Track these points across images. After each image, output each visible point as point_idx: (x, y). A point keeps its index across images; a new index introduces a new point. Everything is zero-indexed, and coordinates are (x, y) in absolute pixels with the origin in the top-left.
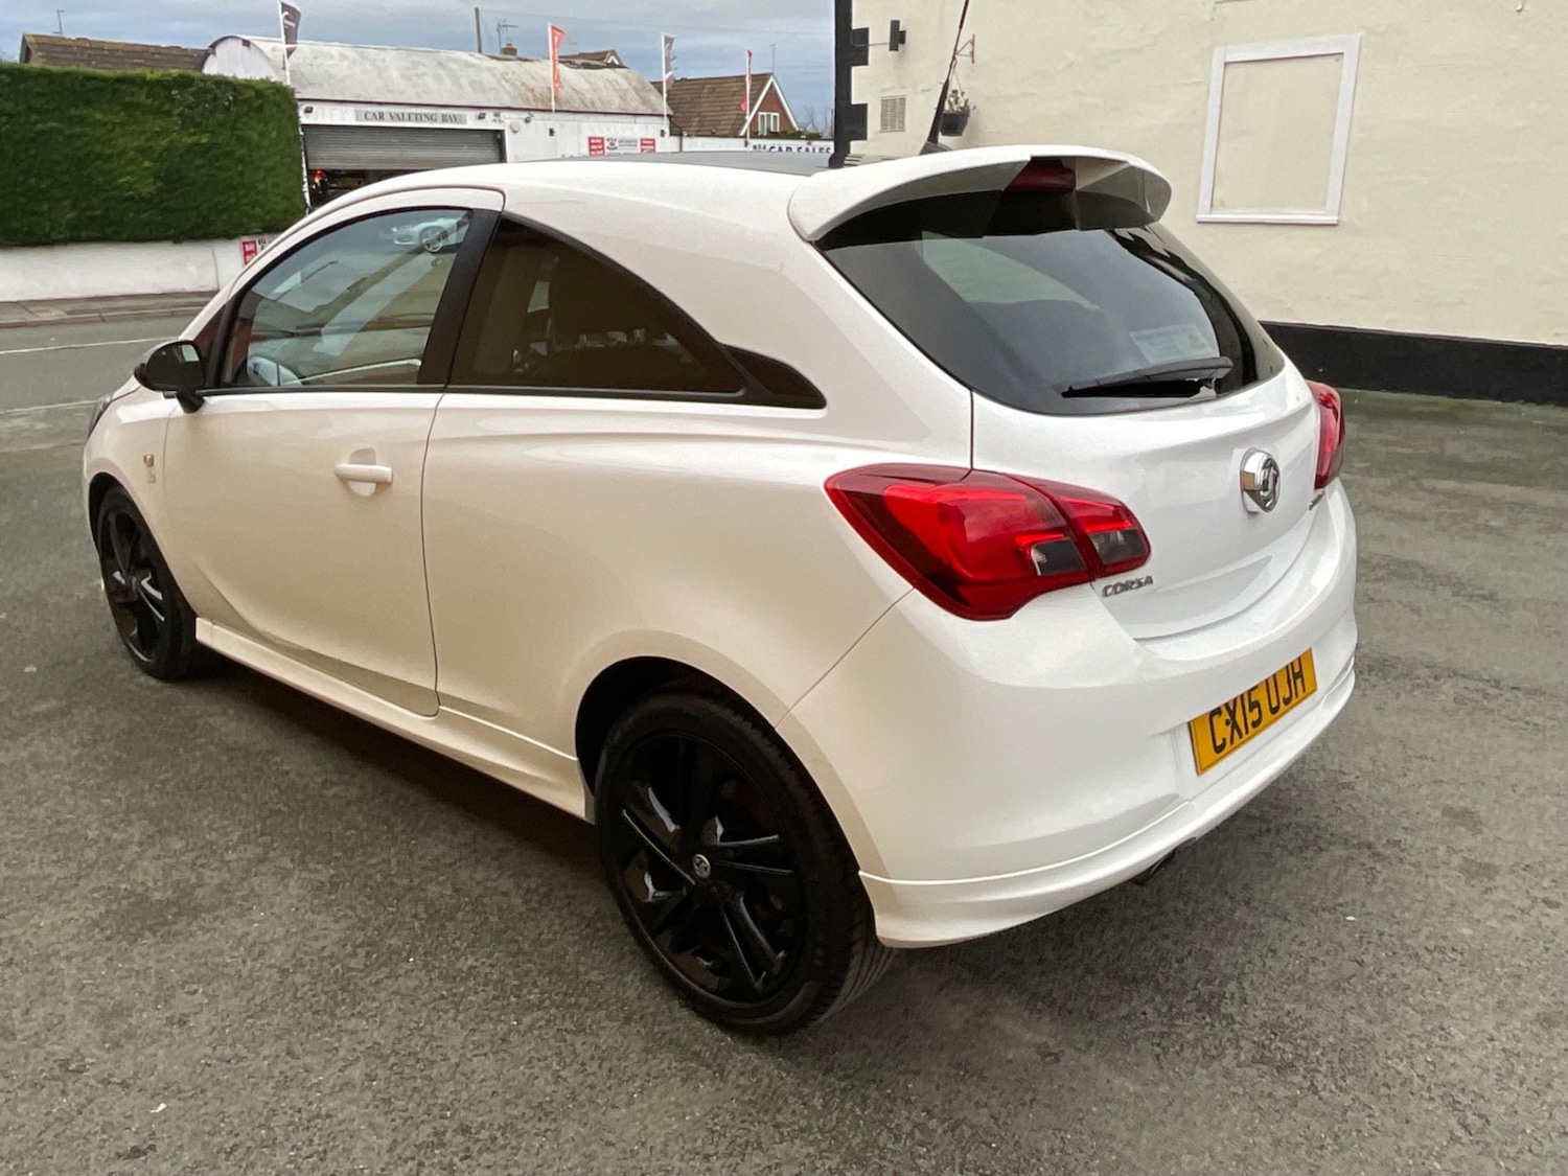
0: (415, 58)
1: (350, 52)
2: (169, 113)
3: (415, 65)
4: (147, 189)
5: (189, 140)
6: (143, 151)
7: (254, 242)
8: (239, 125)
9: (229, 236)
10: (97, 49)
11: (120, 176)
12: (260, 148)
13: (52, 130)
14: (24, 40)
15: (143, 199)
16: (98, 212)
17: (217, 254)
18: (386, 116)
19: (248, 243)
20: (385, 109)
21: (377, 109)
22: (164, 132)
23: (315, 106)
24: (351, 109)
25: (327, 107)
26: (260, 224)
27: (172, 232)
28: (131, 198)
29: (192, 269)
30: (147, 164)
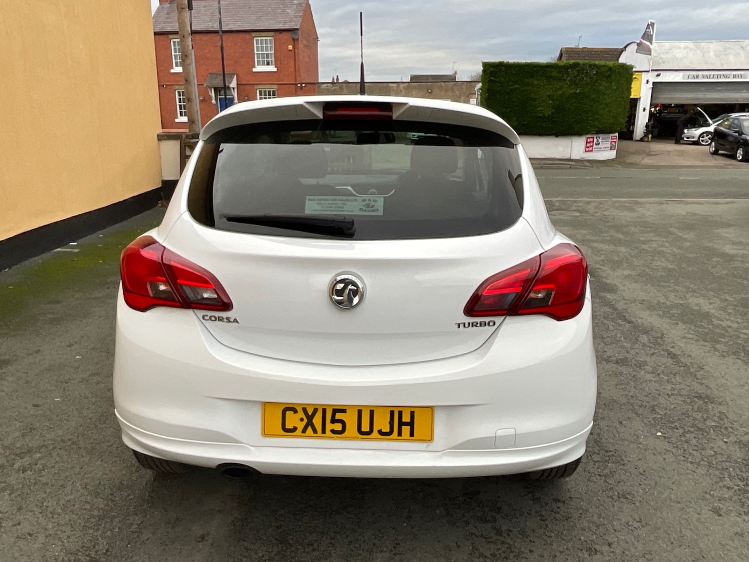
0: (727, 45)
1: (690, 44)
2: (565, 80)
3: (725, 49)
4: (548, 113)
5: (572, 91)
6: (550, 97)
7: (593, 138)
8: (596, 84)
9: (579, 134)
10: (590, 51)
11: (539, 107)
12: (604, 94)
13: (516, 88)
14: (561, 50)
15: (545, 117)
16: (525, 123)
17: (573, 143)
18: (700, 77)
19: (590, 138)
20: (700, 73)
21: (695, 73)
22: (561, 88)
23: (662, 73)
24: (681, 73)
25: (668, 73)
26: (597, 129)
27: (554, 132)
28: (540, 117)
29: (561, 149)
30: (551, 102)
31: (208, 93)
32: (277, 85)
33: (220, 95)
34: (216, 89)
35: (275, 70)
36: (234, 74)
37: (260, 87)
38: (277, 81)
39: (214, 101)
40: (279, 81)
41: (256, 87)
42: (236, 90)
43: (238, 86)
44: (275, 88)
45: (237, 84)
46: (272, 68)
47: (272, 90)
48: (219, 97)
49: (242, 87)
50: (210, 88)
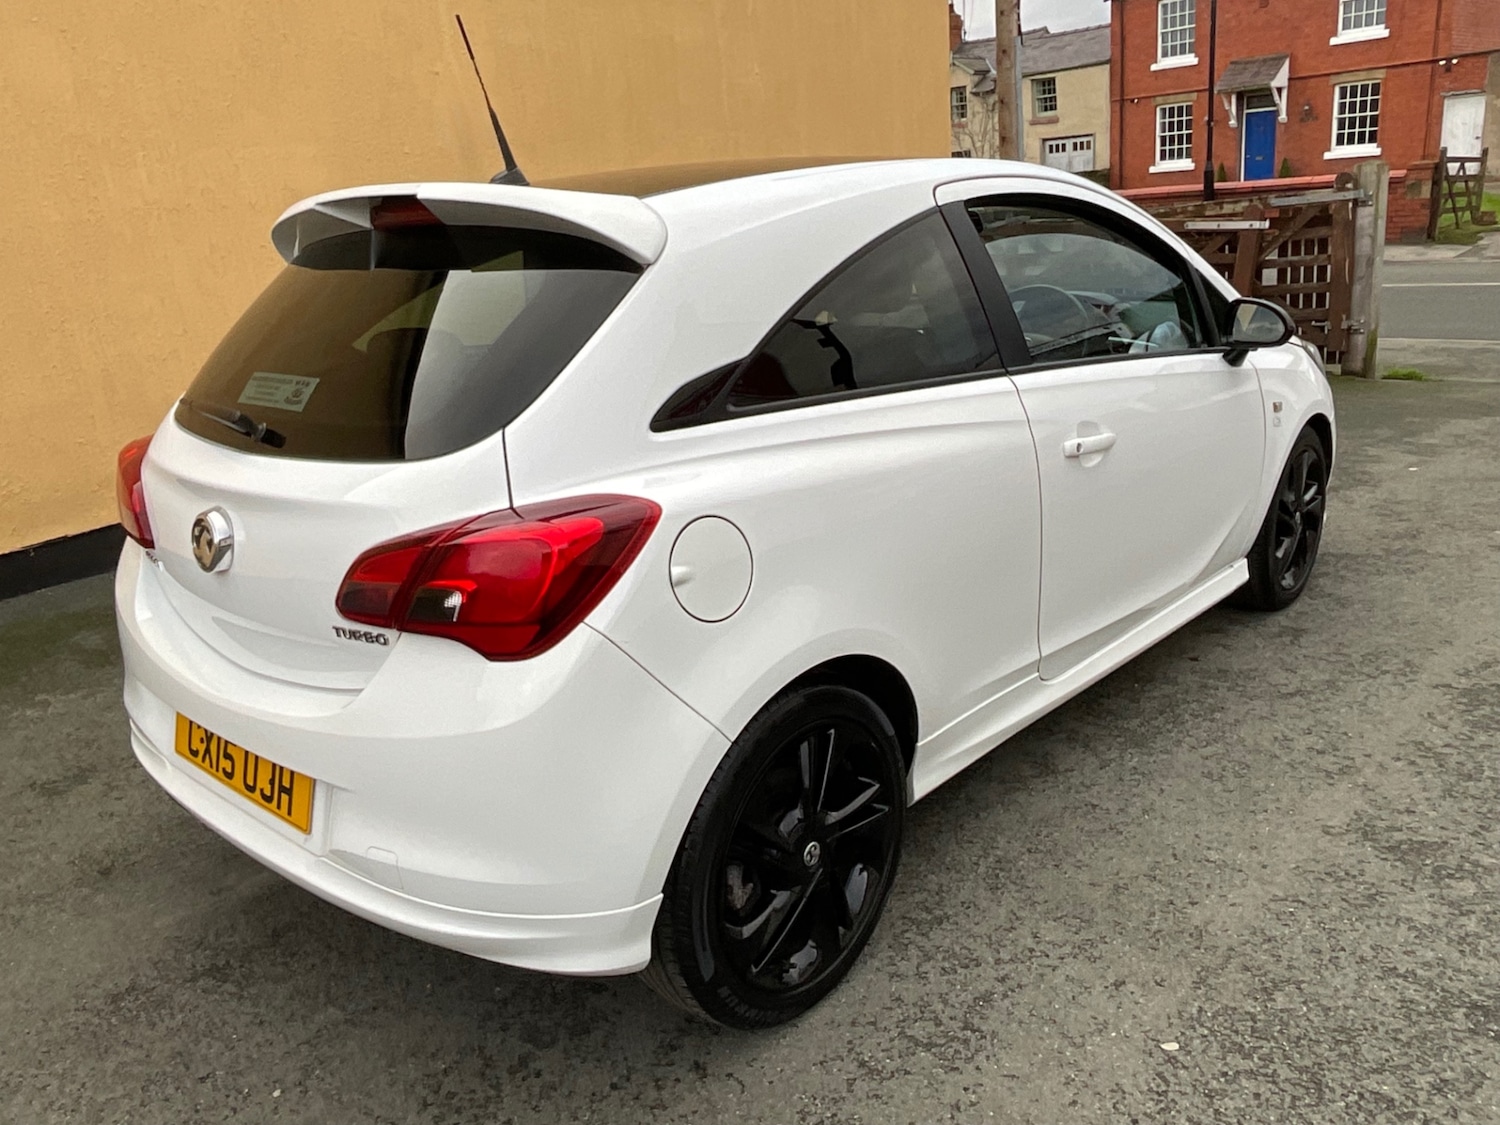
31: (1223, 105)
32: (1384, 71)
33: (1248, 108)
34: (1240, 96)
35: (1385, 33)
36: (1286, 57)
37: (1342, 78)
38: (1386, 61)
39: (1233, 122)
40: (1394, 60)
41: (1333, 80)
42: (1285, 94)
43: (1293, 82)
44: (1381, 76)
45: (1290, 79)
46: (1380, 31)
47: (1370, 83)
48: (1246, 111)
49: (1299, 84)
50: (1229, 96)
